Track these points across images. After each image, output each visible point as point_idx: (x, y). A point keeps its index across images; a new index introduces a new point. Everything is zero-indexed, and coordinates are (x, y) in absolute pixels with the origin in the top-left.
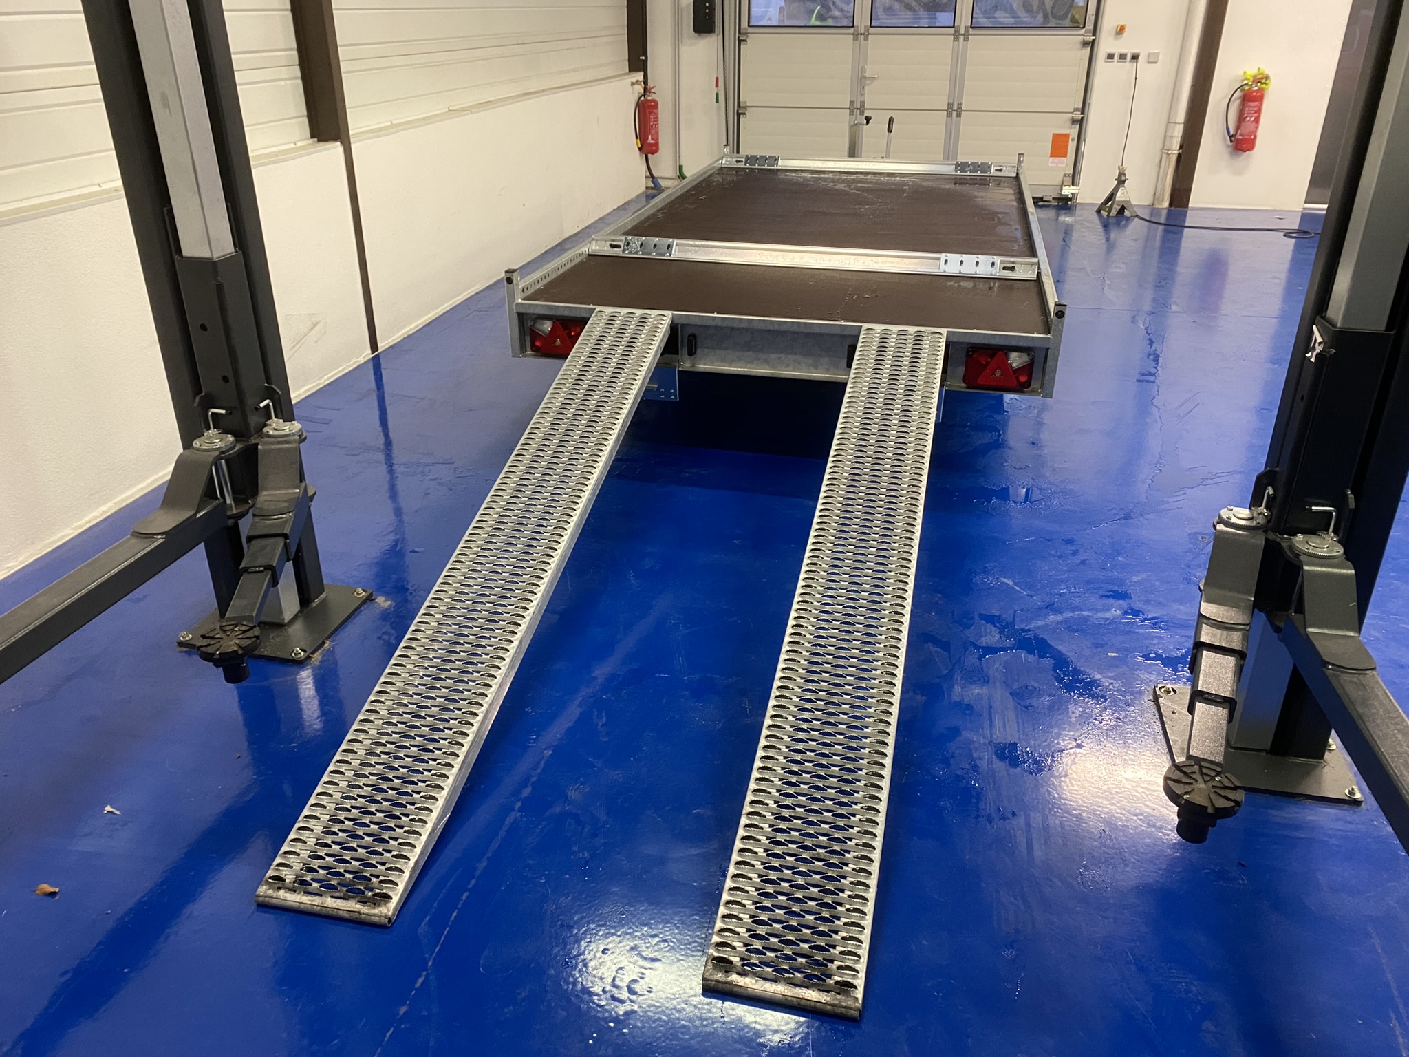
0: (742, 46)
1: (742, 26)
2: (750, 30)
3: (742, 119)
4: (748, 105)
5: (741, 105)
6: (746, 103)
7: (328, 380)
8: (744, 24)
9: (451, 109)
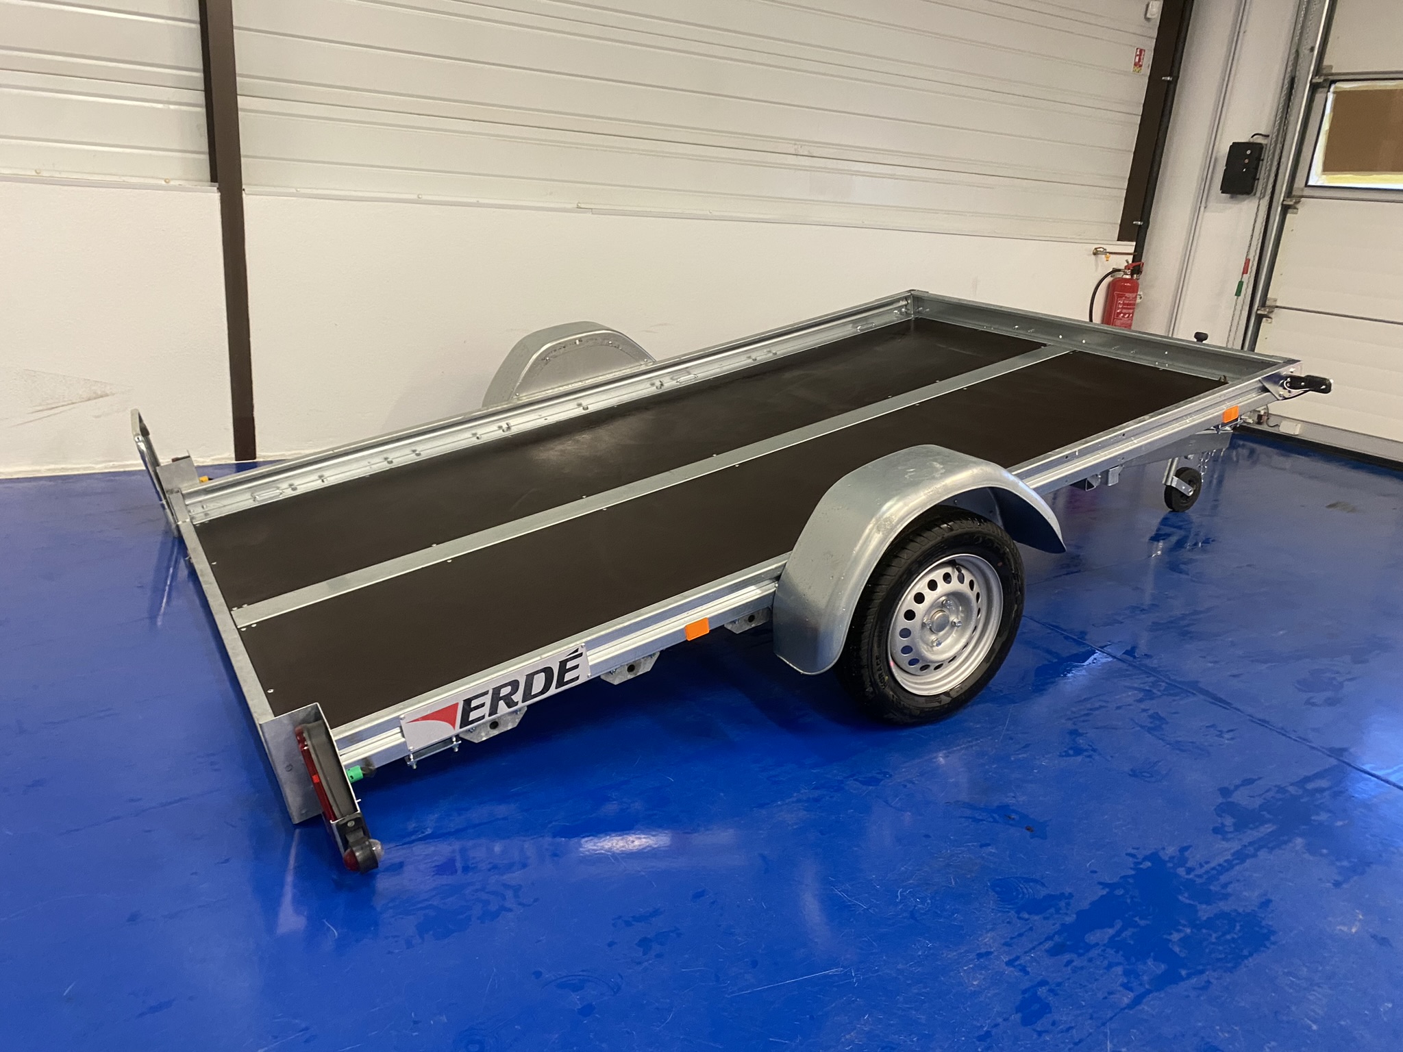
0: (1289, 216)
1: (1296, 186)
2: (1307, 192)
3: (1265, 324)
4: (1278, 304)
5: (1268, 303)
6: (1275, 300)
7: (112, 467)
8: (1299, 183)
9: (582, 206)
